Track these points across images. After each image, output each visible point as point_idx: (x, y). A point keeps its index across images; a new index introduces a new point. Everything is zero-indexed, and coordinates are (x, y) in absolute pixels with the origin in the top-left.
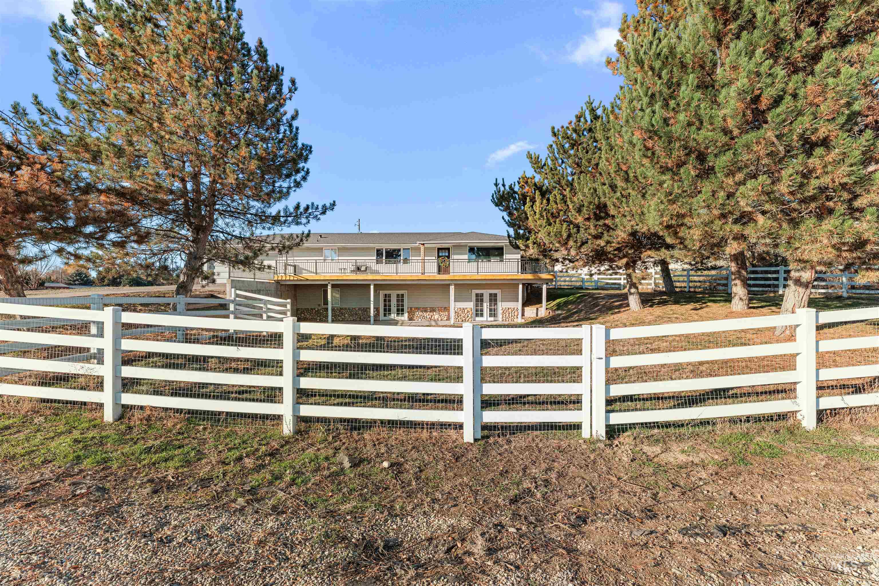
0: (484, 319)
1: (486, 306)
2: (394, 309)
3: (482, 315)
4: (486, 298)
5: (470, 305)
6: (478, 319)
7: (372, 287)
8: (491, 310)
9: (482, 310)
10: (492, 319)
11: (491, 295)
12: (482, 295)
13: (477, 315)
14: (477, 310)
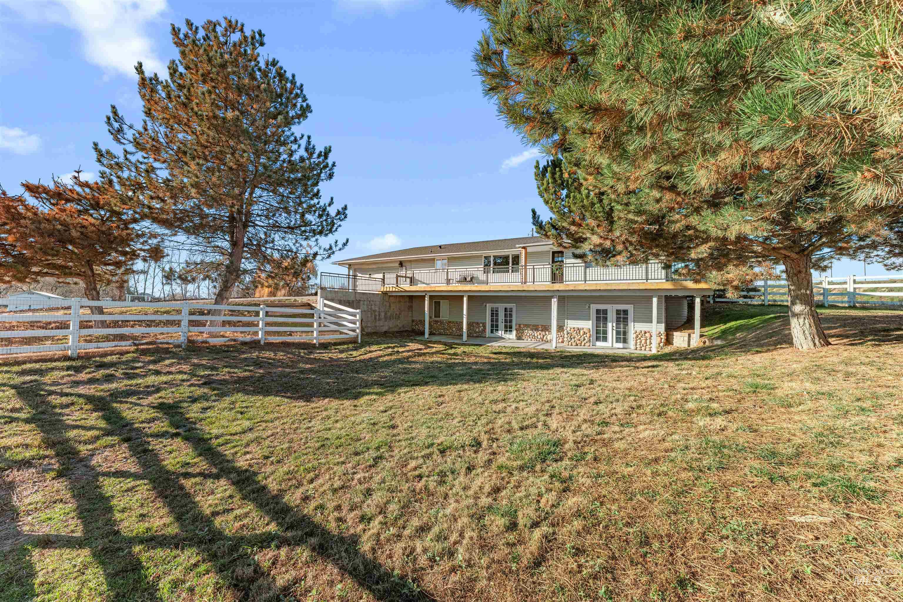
0: (608, 344)
1: (611, 326)
2: (501, 325)
3: (605, 339)
4: (612, 315)
5: (587, 325)
6: (599, 344)
7: (465, 299)
8: (618, 333)
9: (605, 332)
10: (620, 345)
11: (618, 312)
12: (605, 312)
13: (598, 339)
14: (598, 332)
